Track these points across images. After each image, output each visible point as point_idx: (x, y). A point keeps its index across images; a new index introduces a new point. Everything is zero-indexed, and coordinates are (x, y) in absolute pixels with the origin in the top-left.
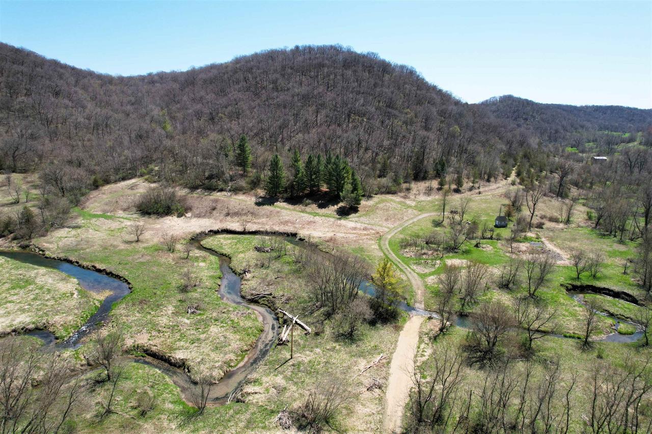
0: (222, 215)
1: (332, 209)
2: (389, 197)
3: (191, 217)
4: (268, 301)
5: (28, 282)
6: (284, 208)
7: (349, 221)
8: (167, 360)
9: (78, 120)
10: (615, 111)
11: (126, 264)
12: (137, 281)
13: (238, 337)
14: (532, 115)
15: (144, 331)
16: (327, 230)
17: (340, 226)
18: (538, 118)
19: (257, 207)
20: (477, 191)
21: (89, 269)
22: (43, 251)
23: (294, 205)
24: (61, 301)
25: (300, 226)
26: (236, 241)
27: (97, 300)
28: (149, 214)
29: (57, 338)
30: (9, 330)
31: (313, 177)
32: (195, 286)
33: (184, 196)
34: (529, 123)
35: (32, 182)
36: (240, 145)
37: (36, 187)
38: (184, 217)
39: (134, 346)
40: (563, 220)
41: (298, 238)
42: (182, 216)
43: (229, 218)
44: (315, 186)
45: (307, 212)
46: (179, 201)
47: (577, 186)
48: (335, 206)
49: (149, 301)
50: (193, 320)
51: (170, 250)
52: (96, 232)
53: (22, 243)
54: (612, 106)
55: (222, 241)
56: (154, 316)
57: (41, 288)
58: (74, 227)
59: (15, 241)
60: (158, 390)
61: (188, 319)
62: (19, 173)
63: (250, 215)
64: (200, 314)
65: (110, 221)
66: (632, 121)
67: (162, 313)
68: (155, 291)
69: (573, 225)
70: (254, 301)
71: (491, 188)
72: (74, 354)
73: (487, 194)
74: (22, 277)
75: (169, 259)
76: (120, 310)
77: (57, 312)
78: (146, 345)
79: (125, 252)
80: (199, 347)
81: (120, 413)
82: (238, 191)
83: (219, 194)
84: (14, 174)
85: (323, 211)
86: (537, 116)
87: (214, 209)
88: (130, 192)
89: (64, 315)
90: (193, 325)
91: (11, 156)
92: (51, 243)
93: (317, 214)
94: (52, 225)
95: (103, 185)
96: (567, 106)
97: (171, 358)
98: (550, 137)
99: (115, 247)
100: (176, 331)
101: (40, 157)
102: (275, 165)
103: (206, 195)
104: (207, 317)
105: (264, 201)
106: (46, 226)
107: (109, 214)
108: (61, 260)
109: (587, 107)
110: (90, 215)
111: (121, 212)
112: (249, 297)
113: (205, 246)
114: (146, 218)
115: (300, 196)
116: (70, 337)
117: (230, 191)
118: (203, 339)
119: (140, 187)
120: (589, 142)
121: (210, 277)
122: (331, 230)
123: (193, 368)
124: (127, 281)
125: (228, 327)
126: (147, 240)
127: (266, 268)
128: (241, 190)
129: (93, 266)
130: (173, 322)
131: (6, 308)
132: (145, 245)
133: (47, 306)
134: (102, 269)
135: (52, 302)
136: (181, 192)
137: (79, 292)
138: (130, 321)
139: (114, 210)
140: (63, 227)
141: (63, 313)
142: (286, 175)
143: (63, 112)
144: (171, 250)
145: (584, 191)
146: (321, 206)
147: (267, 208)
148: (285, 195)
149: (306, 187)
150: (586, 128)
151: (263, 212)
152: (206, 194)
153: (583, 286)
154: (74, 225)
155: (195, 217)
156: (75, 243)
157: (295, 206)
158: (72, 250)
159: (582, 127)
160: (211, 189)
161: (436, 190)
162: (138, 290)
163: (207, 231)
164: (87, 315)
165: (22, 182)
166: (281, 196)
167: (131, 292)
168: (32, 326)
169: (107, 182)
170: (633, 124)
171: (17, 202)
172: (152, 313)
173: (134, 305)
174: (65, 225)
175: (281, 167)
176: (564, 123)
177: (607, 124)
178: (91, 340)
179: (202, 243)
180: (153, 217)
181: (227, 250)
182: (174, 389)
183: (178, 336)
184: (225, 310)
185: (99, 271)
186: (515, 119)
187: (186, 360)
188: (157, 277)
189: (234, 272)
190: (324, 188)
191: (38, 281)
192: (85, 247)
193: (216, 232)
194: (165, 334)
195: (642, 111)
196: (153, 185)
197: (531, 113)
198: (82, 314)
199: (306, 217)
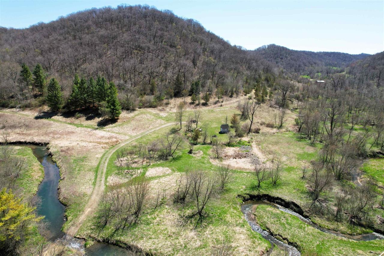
1: (96, 121)
2: (150, 110)
6: (58, 121)
7: (103, 131)
10: (336, 55)
14: (285, 56)
17: (91, 135)
18: (289, 58)
19: (35, 120)
20: (220, 104)
34: (283, 61)
40: (277, 126)
41: (47, 147)
45: (74, 124)
47: (298, 99)
48: (100, 118)
54: (334, 52)
66: (345, 61)
69: (284, 130)
71: (232, 102)
73: (227, 106)
83: (8, 110)
85: (88, 122)
86: (288, 57)
93: (81, 126)
96: (309, 52)
98: (295, 70)
102: (52, 87)
105: (44, 115)
109: (320, 53)
115: (75, 111)
117: (19, 107)
120: (318, 72)
128: (29, 107)
145: (302, 103)
146: (89, 118)
147: (43, 121)
148: (65, 110)
150: (318, 64)
151: (38, 124)
153: (260, 195)
157: (68, 119)
159: (315, 63)
161: (189, 104)
166: (61, 111)
170: (345, 63)
175: (58, 88)
176: (305, 61)
177: (331, 62)
186: (276, 59)
195: (350, 55)
197: (285, 55)
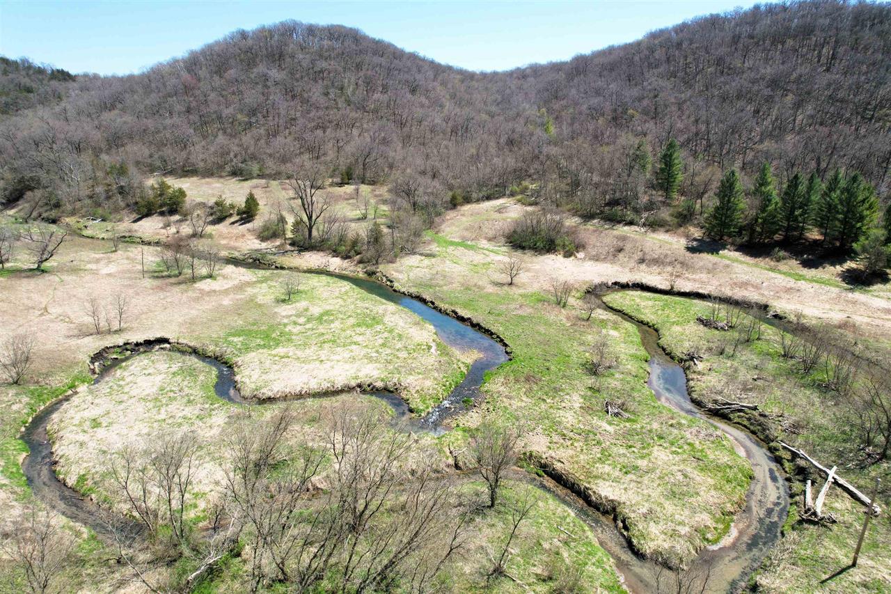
0: (632, 261)
1: (831, 272)
3: (585, 258)
4: (749, 419)
5: (376, 320)
6: (737, 261)
7: (873, 296)
8: (583, 495)
9: (436, 121)
11: (498, 315)
12: (518, 343)
13: (711, 481)
15: (539, 430)
16: (828, 306)
17: (854, 303)
19: (688, 254)
21: (448, 314)
22: (391, 282)
23: (756, 257)
24: (415, 355)
25: (772, 293)
26: (662, 304)
27: (463, 363)
28: (523, 248)
29: (411, 411)
30: (353, 383)
31: (796, 213)
32: (609, 367)
33: (573, 227)
35: (381, 195)
36: (665, 156)
37: (385, 202)
38: (573, 258)
39: (525, 454)
41: (771, 313)
42: (570, 256)
43: (643, 266)
44: (796, 229)
45: (780, 272)
46: (567, 234)
48: (838, 267)
49: (540, 380)
50: (618, 428)
51: (559, 304)
52: (455, 265)
53: (368, 268)
55: (638, 300)
56: (551, 407)
57: (391, 331)
58: (427, 256)
59: (361, 265)
60: (577, 552)
61: (610, 424)
62: (368, 184)
63: (679, 266)
64: (628, 420)
65: (471, 252)
67: (564, 405)
68: (547, 364)
70: (720, 413)
72: (437, 444)
74: (368, 311)
75: (560, 317)
76: (495, 385)
77: (411, 371)
78: (544, 456)
79: (495, 298)
80: (639, 483)
81: (518, 582)
82: (657, 227)
83: (626, 228)
84: (363, 185)
85: (812, 273)
87: (620, 250)
88: (497, 216)
89: (421, 376)
90: (621, 438)
91: (361, 163)
92: (401, 272)
93: (800, 277)
94: (402, 249)
95: (462, 204)
97: (590, 492)
99: (481, 288)
100: (594, 443)
101: (391, 167)
102: (727, 189)
103: (606, 229)
104: (642, 427)
105: (701, 246)
106: (396, 250)
107: (469, 243)
108: (412, 297)
110: (445, 242)
111: (485, 242)
112: (710, 405)
113: (611, 305)
114: (519, 253)
115: (764, 244)
116: (428, 413)
117: (644, 225)
118: (645, 469)
119: (512, 211)
121: (631, 356)
122: (837, 307)
123: (635, 525)
124: (502, 341)
125: (685, 456)
126: (524, 284)
127: (728, 358)
129: (453, 311)
130: (584, 425)
131: (352, 351)
132: (521, 291)
133: (398, 358)
134: (466, 317)
135: (403, 354)
136: (571, 222)
137: (438, 345)
138: (514, 407)
139: (476, 239)
140: (415, 253)
141: (419, 374)
142: (745, 207)
143: (419, 112)
144: (561, 303)
146: (807, 264)
147: (707, 258)
148: (738, 240)
149: (778, 230)
151: (701, 264)
152: (606, 227)
154: (429, 252)
155: (590, 259)
156: (429, 276)
157: (758, 259)
158: (426, 285)
160: (614, 220)
162: (522, 358)
163: (610, 284)
164: (450, 384)
165: (370, 195)
166: (730, 240)
167: (510, 360)
168: (379, 384)
169: (467, 200)
171: (364, 218)
172: (548, 401)
173: (517, 381)
174: (417, 250)
175: (738, 191)
178: (458, 426)
179: (605, 299)
180: (529, 253)
181: (648, 316)
182: (605, 560)
183: (596, 451)
184: (674, 422)
185: (462, 319)
187: (619, 503)
188: (547, 343)
189: (670, 355)
190: (814, 234)
191: (386, 319)
192: (441, 283)
193: (624, 286)
194: (576, 444)
196: (529, 209)
198: (444, 380)
199: (780, 280)
